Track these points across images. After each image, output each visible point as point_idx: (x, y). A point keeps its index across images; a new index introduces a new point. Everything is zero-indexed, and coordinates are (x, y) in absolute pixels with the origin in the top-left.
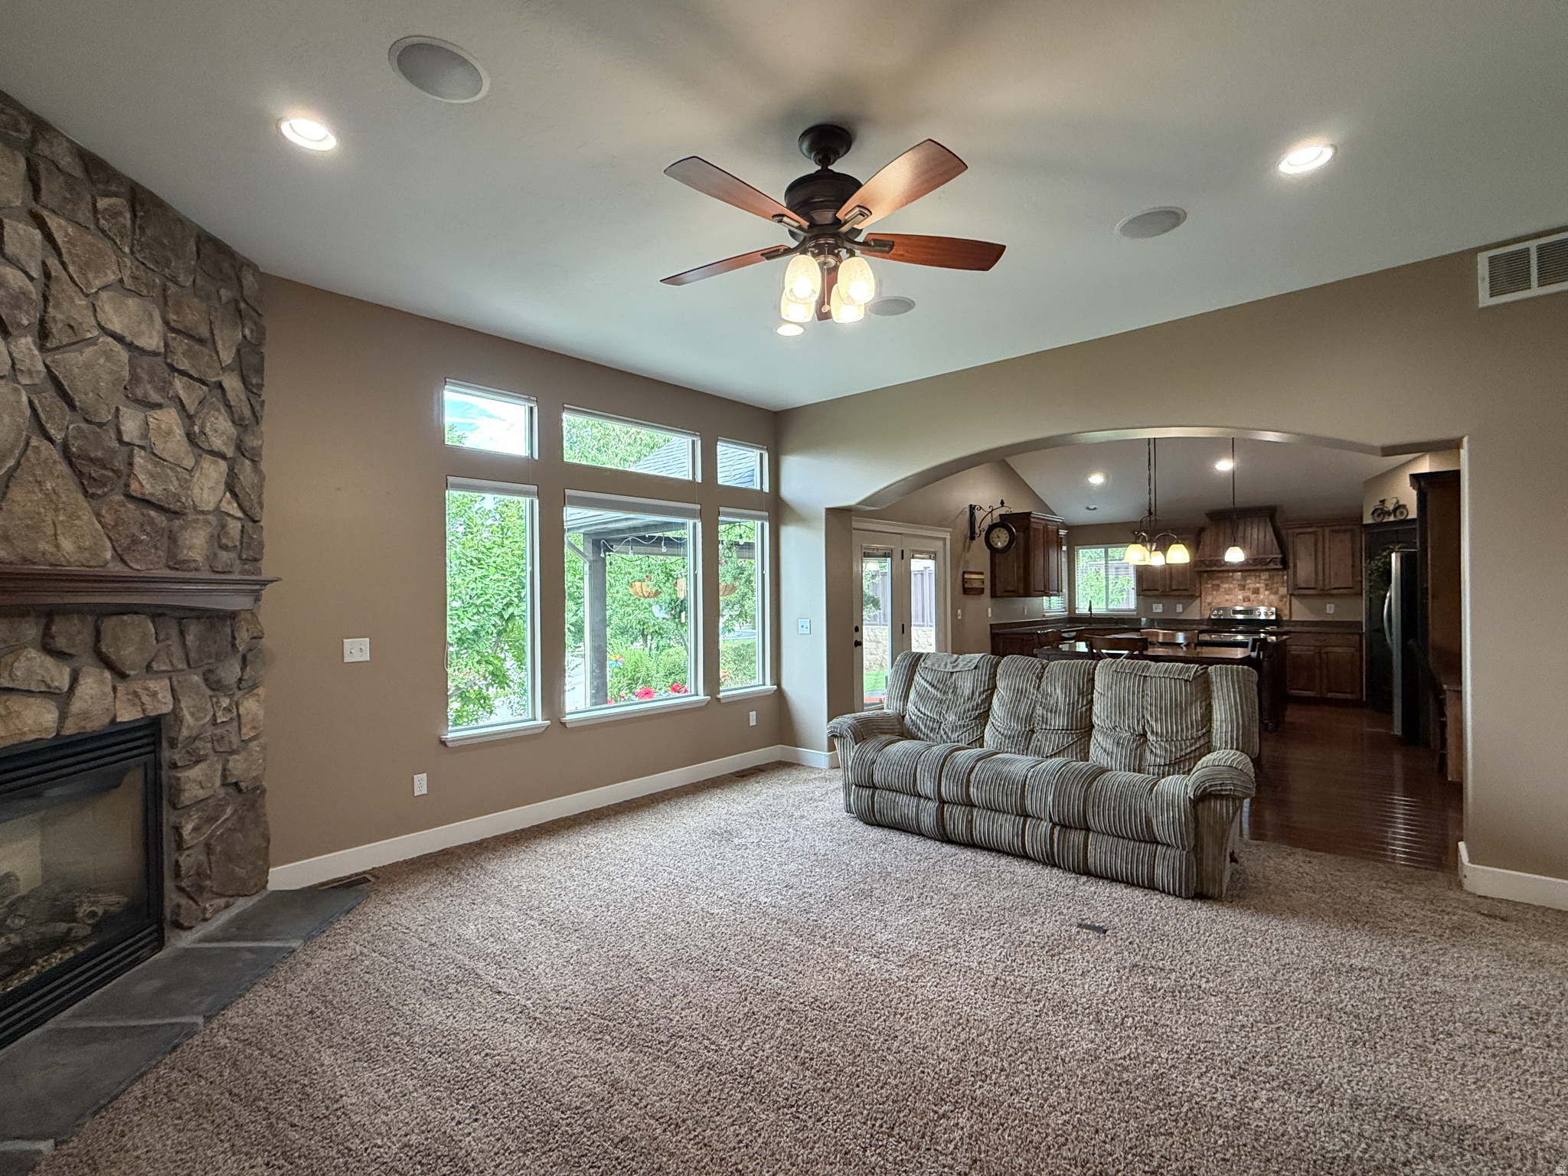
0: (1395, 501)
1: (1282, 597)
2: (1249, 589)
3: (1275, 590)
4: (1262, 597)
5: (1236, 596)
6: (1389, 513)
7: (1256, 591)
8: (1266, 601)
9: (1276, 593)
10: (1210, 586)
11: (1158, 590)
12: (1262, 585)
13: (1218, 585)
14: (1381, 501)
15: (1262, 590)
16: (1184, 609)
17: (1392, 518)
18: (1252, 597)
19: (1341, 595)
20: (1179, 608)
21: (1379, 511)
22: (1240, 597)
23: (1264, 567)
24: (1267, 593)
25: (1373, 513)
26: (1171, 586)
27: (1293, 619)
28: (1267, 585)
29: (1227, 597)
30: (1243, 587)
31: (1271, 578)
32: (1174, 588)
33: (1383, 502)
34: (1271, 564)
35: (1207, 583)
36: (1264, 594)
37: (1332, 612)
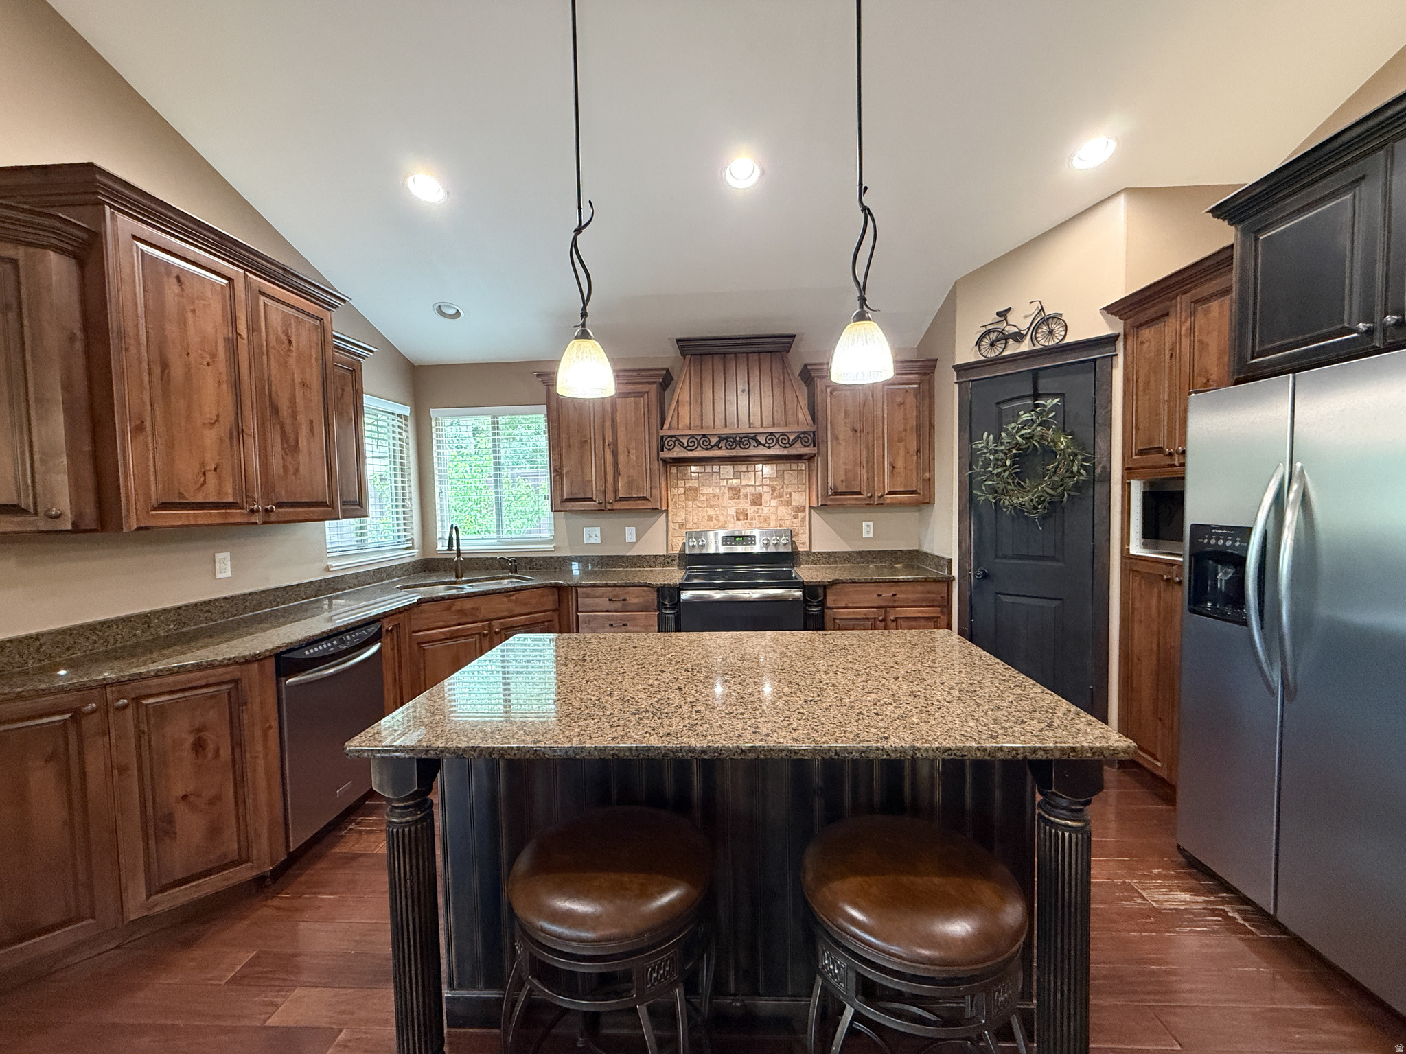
0: (1034, 309)
1: (800, 509)
2: (746, 496)
3: (785, 497)
4: (766, 510)
5: (725, 508)
6: (1018, 337)
7: (757, 501)
8: (773, 517)
9: (789, 503)
10: (682, 490)
11: (591, 500)
12: (766, 489)
13: (695, 489)
14: (999, 314)
15: (766, 497)
16: (638, 537)
17: (1025, 346)
18: (751, 511)
19: (901, 504)
20: (630, 534)
21: (993, 336)
22: (732, 512)
23: (785, 452)
24: (774, 503)
25: (978, 343)
26: (616, 491)
27: (813, 551)
28: (774, 489)
29: (711, 512)
30: (735, 492)
31: (780, 475)
32: (621, 495)
33: (1003, 314)
34: (798, 445)
35: (677, 486)
36: (770, 505)
37: (871, 535)
